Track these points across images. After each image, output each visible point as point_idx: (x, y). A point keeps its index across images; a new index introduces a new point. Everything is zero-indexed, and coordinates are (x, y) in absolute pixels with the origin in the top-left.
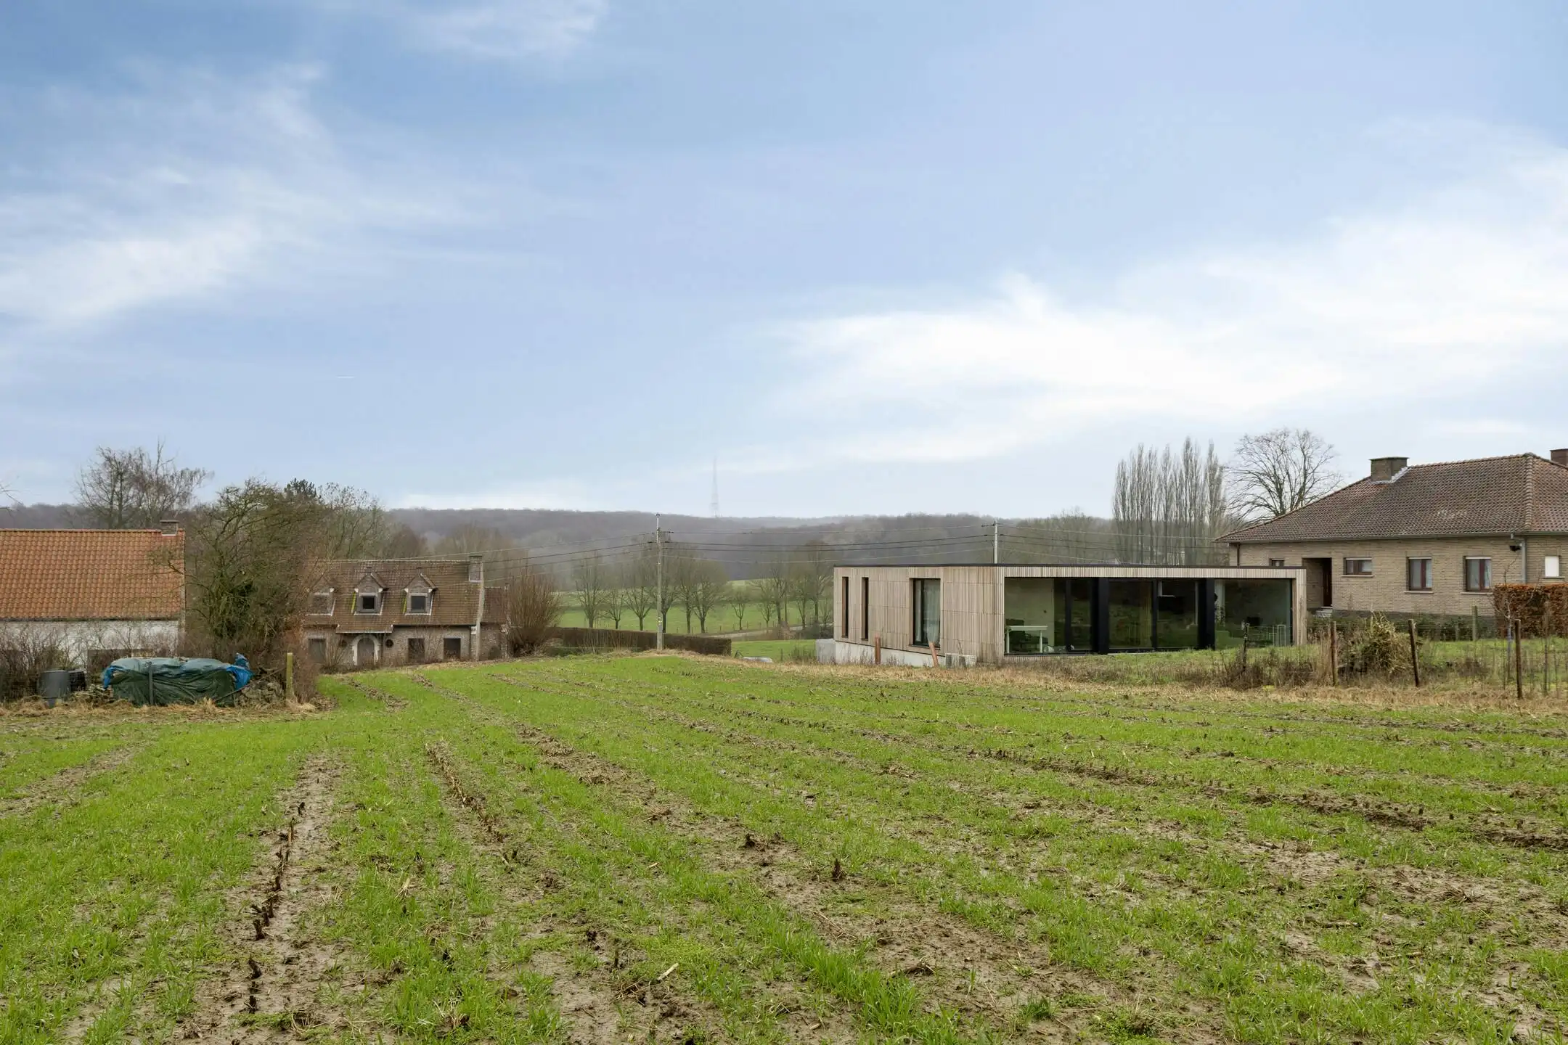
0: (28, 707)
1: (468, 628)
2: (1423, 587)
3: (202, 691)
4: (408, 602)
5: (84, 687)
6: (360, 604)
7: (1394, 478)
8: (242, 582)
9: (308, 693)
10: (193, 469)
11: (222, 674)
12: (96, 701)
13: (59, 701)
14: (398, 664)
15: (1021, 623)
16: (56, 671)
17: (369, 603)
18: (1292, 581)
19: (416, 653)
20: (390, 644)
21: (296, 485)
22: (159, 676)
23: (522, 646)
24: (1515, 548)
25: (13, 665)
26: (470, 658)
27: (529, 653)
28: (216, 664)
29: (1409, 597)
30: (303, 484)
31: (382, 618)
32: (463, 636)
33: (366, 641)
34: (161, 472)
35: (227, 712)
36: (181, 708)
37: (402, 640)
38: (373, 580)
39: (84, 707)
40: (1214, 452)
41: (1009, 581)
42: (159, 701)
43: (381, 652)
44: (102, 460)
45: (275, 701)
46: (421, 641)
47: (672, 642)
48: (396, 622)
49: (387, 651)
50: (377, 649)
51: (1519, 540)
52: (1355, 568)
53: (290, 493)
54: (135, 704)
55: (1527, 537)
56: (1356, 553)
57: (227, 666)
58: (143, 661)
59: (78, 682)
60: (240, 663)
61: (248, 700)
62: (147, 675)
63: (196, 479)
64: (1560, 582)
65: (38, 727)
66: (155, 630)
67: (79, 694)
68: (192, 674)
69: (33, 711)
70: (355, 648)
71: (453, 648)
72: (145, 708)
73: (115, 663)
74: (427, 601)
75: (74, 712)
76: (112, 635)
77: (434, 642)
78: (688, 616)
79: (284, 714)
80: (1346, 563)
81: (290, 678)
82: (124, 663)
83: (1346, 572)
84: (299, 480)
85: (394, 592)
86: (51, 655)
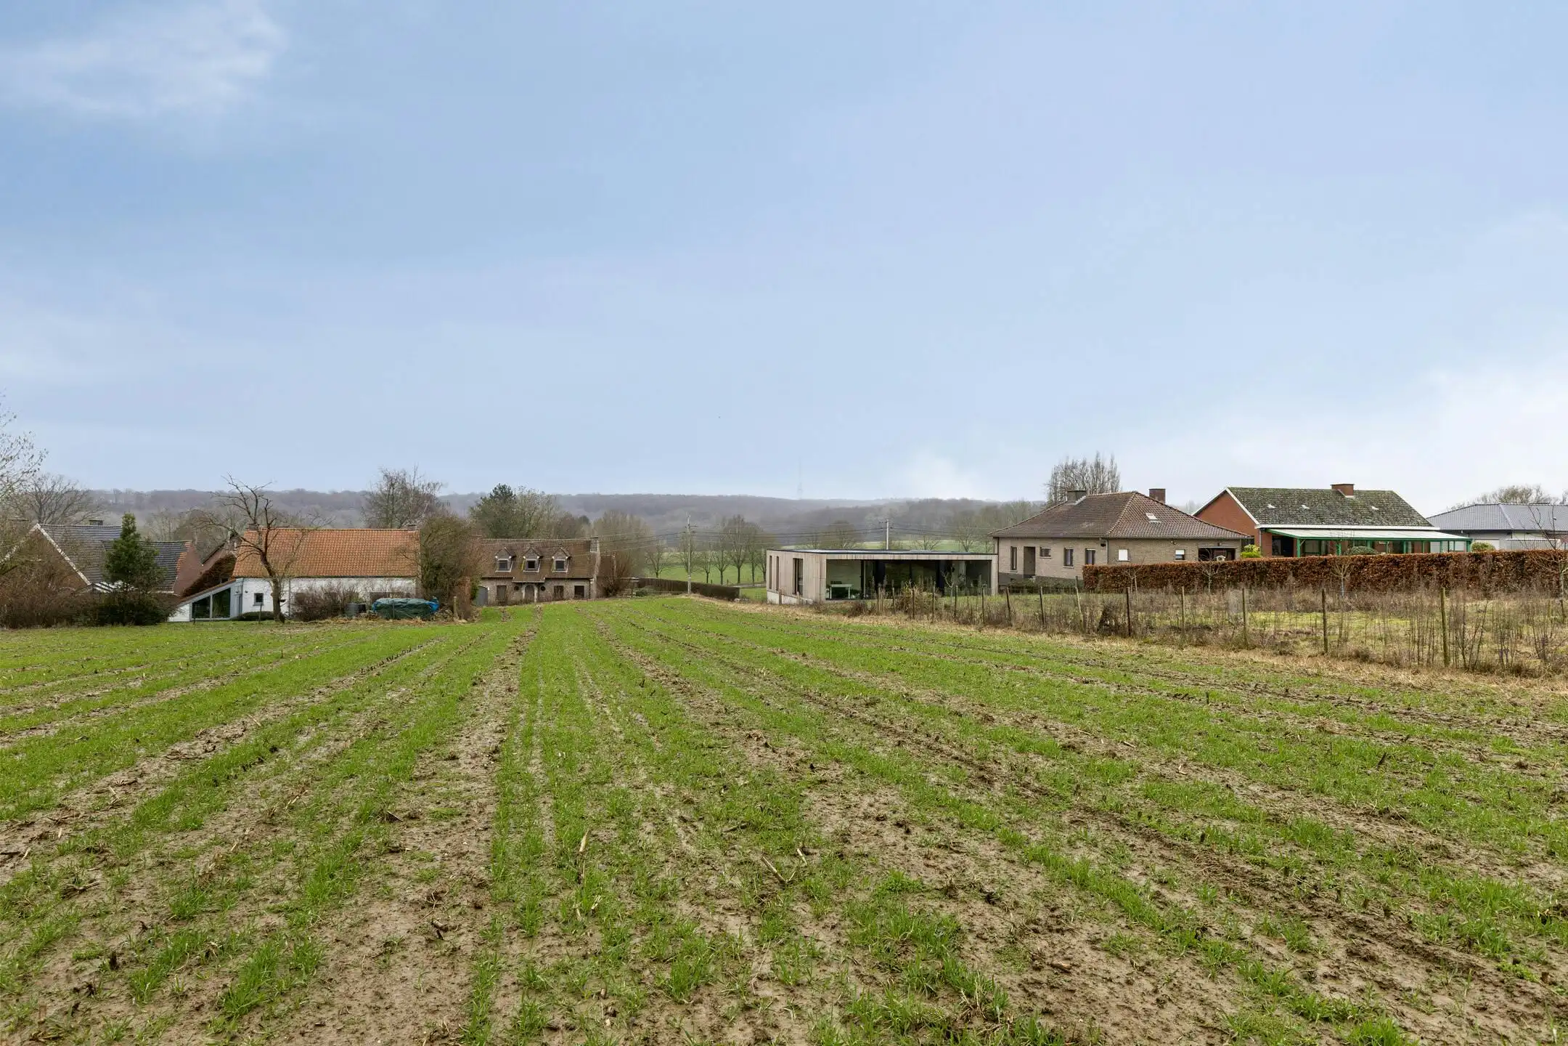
0: (341, 620)
1: (588, 580)
2: (1071, 565)
3: (416, 614)
4: (554, 564)
5: (365, 611)
6: (527, 565)
7: (1077, 502)
8: (436, 563)
9: (467, 616)
10: (435, 482)
11: (425, 606)
12: (369, 617)
13: (354, 617)
14: (548, 600)
15: (841, 583)
16: (353, 604)
17: (531, 565)
18: (990, 561)
19: (559, 594)
20: (543, 589)
21: (500, 488)
22: (397, 607)
23: (611, 590)
24: (1103, 545)
25: (334, 601)
26: (589, 597)
27: (614, 595)
28: (422, 601)
29: (1065, 570)
30: (504, 487)
31: (539, 574)
32: (585, 584)
33: (529, 587)
34: (416, 485)
35: (427, 623)
36: (407, 621)
37: (550, 588)
38: (534, 552)
39: (364, 620)
40: (1115, 461)
41: (828, 561)
42: (397, 617)
43: (538, 594)
44: (381, 475)
45: (449, 618)
46: (562, 588)
47: (697, 588)
48: (546, 576)
49: (542, 593)
50: (536, 592)
51: (1105, 541)
52: (1045, 553)
53: (497, 493)
54: (387, 619)
55: (1108, 539)
56: (1045, 545)
57: (427, 602)
58: (390, 599)
59: (362, 608)
60: (435, 601)
61: (436, 617)
62: (391, 606)
63: (437, 488)
64: (1128, 564)
65: (345, 628)
66: (398, 583)
67: (362, 614)
68: (411, 606)
69: (342, 621)
70: (523, 592)
71: (579, 592)
72: (391, 621)
73: (379, 600)
74: (565, 564)
75: (360, 622)
76: (380, 585)
77: (570, 587)
78: (753, 570)
79: (452, 624)
80: (1041, 550)
81: (455, 608)
82: (382, 601)
83: (1041, 555)
84: (502, 484)
85: (546, 559)
86: (351, 595)
